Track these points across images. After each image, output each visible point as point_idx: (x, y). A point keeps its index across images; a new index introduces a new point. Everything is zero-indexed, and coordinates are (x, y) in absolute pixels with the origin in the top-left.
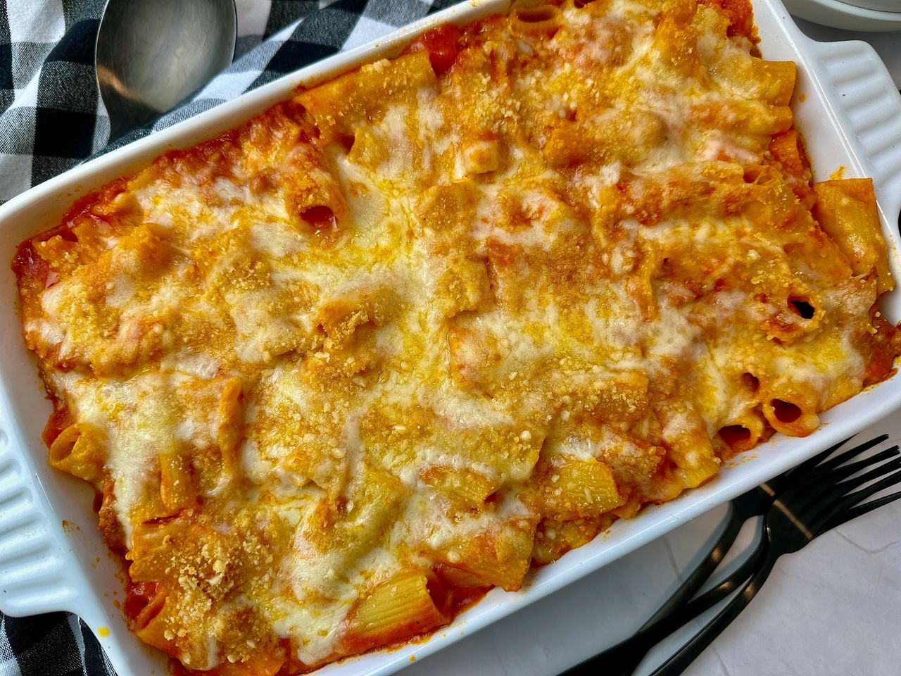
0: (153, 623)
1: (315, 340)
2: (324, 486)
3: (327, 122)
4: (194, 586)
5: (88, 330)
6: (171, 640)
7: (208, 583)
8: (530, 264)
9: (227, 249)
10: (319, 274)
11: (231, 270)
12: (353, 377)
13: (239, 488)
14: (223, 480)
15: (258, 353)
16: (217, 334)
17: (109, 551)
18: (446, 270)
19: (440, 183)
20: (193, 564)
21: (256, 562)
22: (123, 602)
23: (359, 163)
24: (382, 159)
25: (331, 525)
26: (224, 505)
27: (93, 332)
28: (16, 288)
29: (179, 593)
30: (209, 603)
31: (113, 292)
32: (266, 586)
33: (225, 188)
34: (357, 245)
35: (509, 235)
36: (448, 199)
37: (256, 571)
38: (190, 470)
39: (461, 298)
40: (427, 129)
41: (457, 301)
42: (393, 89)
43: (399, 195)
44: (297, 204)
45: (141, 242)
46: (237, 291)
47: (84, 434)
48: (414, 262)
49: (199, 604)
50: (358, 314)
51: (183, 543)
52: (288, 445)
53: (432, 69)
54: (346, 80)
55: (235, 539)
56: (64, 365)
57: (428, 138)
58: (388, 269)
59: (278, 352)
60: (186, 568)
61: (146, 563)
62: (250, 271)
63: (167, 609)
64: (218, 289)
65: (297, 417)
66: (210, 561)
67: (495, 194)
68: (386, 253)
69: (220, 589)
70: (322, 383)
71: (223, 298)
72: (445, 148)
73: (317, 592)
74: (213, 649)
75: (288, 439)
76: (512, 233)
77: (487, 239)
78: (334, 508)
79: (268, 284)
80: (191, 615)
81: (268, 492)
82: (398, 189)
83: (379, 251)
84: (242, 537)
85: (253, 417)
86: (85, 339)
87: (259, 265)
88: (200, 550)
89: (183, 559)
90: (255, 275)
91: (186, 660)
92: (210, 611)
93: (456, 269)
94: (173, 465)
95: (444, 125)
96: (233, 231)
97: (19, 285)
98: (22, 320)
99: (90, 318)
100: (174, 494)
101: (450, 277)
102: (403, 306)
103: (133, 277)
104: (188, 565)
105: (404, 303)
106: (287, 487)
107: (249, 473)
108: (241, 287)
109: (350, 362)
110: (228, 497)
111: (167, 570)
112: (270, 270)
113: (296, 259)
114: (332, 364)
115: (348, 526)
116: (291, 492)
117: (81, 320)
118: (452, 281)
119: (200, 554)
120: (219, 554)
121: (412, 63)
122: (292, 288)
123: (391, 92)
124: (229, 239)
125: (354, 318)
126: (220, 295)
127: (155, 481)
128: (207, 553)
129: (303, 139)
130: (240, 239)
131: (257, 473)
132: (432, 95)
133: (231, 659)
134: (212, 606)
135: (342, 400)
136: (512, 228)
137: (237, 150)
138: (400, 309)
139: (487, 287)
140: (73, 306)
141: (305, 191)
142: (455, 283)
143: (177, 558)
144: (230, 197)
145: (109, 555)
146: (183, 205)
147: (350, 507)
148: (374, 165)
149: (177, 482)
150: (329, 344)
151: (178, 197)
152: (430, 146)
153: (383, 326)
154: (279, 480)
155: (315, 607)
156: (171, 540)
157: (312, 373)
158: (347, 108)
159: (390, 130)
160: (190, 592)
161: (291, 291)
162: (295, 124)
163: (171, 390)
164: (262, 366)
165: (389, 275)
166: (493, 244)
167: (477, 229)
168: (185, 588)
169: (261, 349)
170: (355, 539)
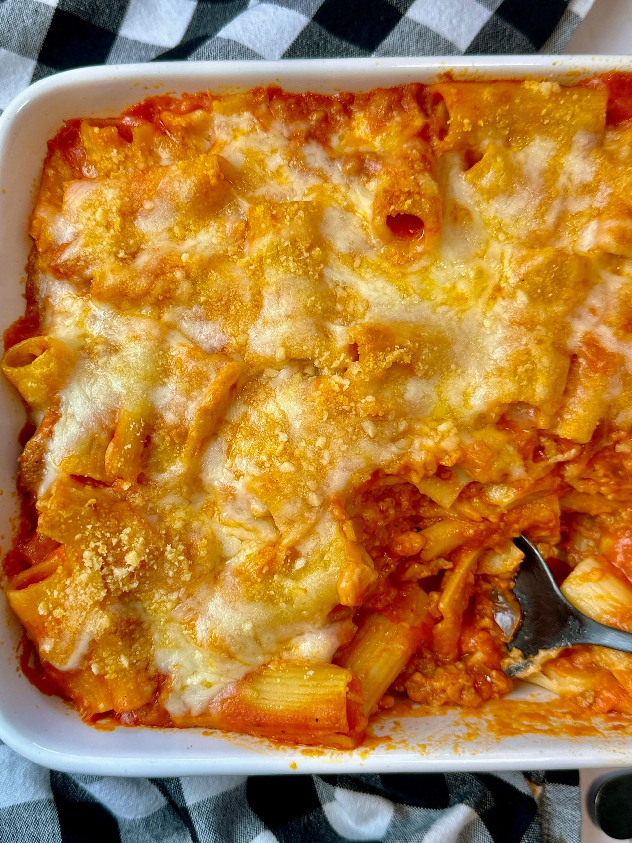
0: (32, 588)
1: (341, 359)
2: (282, 528)
3: (462, 125)
4: (97, 567)
5: (105, 243)
6: (43, 616)
7: (112, 571)
8: (624, 385)
9: (292, 219)
10: (376, 290)
11: (286, 244)
12: (365, 419)
13: (188, 485)
14: (177, 468)
15: (273, 346)
16: (238, 307)
17: (16, 491)
18: (523, 347)
19: (559, 245)
20: (107, 543)
21: (171, 574)
22: (6, 552)
23: (475, 185)
24: (504, 191)
25: (271, 573)
26: (164, 496)
27: (109, 247)
28: (41, 165)
29: (78, 568)
30: (103, 593)
31: (148, 214)
32: (169, 605)
33: (315, 154)
34: (431, 276)
35: (615, 339)
36: (560, 269)
37: (167, 583)
38: (146, 441)
39: (527, 386)
40: (570, 179)
41: (521, 387)
42: (551, 119)
43: (504, 240)
44: (391, 204)
45: (205, 172)
46: (281, 269)
47: (52, 350)
48: (487, 323)
49: (93, 589)
50: (402, 350)
51: (106, 516)
52: (260, 465)
53: (605, 115)
54: (503, 87)
55: (160, 538)
56: (61, 270)
57: (566, 190)
58: (455, 317)
59: (295, 353)
60: (99, 544)
61: (60, 518)
62: (304, 253)
63: (54, 579)
64: (261, 259)
65: (283, 437)
66: (126, 548)
67: (618, 286)
68: (461, 299)
69: (121, 584)
70: (328, 410)
71: (262, 271)
72: (581, 209)
73: (223, 640)
74: (82, 647)
75: (264, 458)
76: (619, 340)
77: (586, 334)
78: (282, 555)
79: (317, 276)
80: (79, 597)
81: (215, 503)
82: (506, 233)
83: (453, 294)
84: (168, 539)
85: (235, 416)
86: (98, 251)
87: (317, 252)
88: (121, 532)
89: (99, 533)
90: (308, 260)
91: (47, 647)
92: (100, 603)
93: (535, 351)
94: (132, 426)
95: (592, 183)
96: (306, 203)
97: (47, 162)
98: (36, 202)
99: (112, 231)
100: (120, 458)
101: (524, 358)
102: (453, 367)
103: (177, 209)
104: (101, 542)
105: (456, 364)
106: (240, 510)
107: (204, 474)
108: (288, 266)
109: (370, 400)
110: (172, 489)
111: (78, 537)
112: (325, 261)
113: (357, 262)
114: (347, 394)
115: (289, 584)
116: (242, 518)
117: (101, 230)
118: (524, 363)
119: (119, 536)
120: (138, 546)
121: (585, 99)
122: (340, 292)
123: (547, 121)
124: (299, 209)
125: (396, 353)
126: (261, 266)
127: (104, 436)
128: (126, 538)
129: (424, 135)
130: (309, 213)
131: (213, 480)
132: (591, 144)
133: (95, 669)
134: (105, 598)
135: (340, 441)
136: (621, 333)
137: (346, 117)
138: (448, 368)
139: (562, 389)
140: (100, 210)
141: (405, 193)
142: (528, 366)
143: (94, 528)
144: (317, 166)
145: (13, 494)
146: (263, 153)
147: (299, 564)
148: (491, 194)
149: (129, 446)
150: (355, 369)
151: (261, 142)
152: (565, 199)
153: (421, 378)
154: (234, 497)
155: (211, 655)
156: (95, 506)
157: (322, 395)
158: (490, 119)
159: (526, 163)
160: (89, 571)
161: (336, 295)
162: (422, 114)
163: (165, 346)
164: (270, 363)
165: (454, 324)
166: (591, 342)
167: (579, 316)
168: (86, 565)
169: (278, 343)
170: (289, 601)
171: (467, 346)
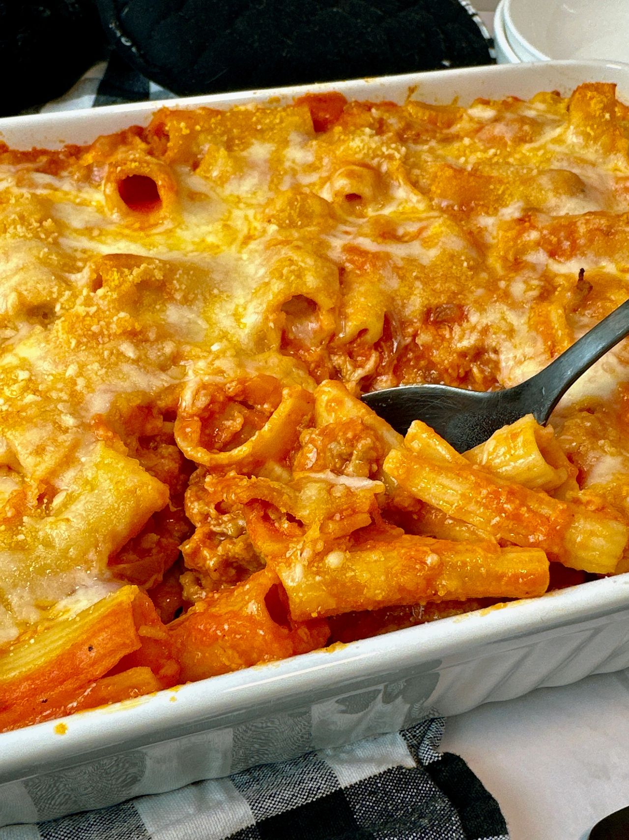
3: (180, 129)
8: (399, 276)
9: (17, 200)
18: (283, 256)
34: (177, 235)
35: (374, 243)
39: (296, 280)
40: (294, 163)
41: (290, 282)
42: (262, 124)
43: (245, 208)
48: (244, 257)
57: (293, 169)
58: (209, 257)
62: (35, 223)
65: (23, 374)
68: (213, 247)
70: (75, 338)
76: (379, 243)
77: (346, 245)
78: (34, 494)
79: (51, 240)
82: (246, 203)
83: (203, 245)
87: (49, 223)
90: (39, 229)
93: (296, 256)
95: (314, 162)
101: (287, 263)
102: (216, 292)
105: (219, 289)
109: (123, 317)
112: (59, 232)
113: (96, 233)
114: (95, 317)
118: (288, 266)
122: (79, 255)
123: (259, 127)
125: (143, 267)
136: (379, 240)
138: (211, 294)
142: (293, 268)
147: (59, 500)
148: (223, 180)
152: (294, 176)
153: (181, 303)
158: (206, 126)
159: (251, 157)
161: (75, 257)
167: (334, 236)
170: (48, 544)
171: (227, 274)
